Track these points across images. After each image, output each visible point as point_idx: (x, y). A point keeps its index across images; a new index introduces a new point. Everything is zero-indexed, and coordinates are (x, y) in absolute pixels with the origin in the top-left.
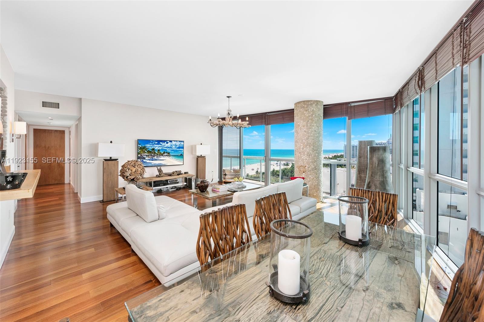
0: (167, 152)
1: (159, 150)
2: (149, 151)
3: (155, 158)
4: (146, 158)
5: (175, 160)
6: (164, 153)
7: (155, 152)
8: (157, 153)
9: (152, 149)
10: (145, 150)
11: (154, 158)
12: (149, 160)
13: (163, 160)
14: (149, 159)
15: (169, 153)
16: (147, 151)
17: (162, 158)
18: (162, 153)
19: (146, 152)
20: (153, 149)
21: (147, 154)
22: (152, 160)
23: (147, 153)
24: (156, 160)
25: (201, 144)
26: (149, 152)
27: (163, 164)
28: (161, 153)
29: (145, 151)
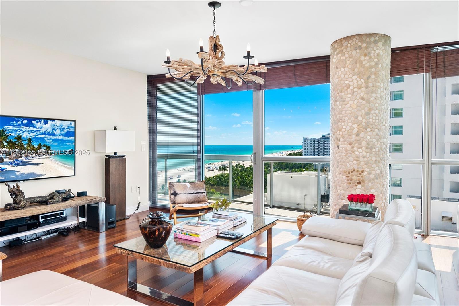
0: (44, 146)
1: (30, 140)
2: (11, 142)
3: (23, 159)
4: (5, 160)
5: (60, 163)
6: (40, 146)
7: (22, 145)
8: (25, 146)
9: (16, 138)
10: (5, 140)
11: (19, 159)
12: (11, 164)
13: (37, 164)
14: (12, 161)
15: (49, 148)
16: (6, 142)
17: (36, 159)
18: (36, 146)
19: (6, 144)
20: (19, 138)
21: (7, 150)
22: (17, 165)
23: (7, 148)
24: (24, 164)
25: (115, 129)
26: (11, 144)
27: (38, 173)
28: (34, 147)
29: (4, 142)
